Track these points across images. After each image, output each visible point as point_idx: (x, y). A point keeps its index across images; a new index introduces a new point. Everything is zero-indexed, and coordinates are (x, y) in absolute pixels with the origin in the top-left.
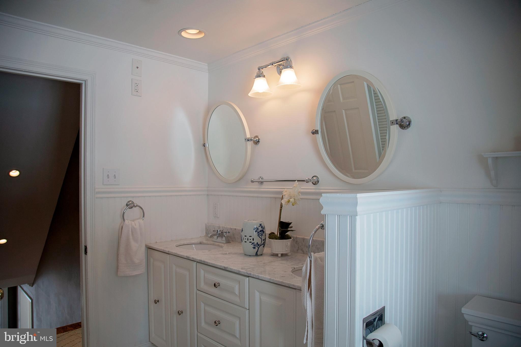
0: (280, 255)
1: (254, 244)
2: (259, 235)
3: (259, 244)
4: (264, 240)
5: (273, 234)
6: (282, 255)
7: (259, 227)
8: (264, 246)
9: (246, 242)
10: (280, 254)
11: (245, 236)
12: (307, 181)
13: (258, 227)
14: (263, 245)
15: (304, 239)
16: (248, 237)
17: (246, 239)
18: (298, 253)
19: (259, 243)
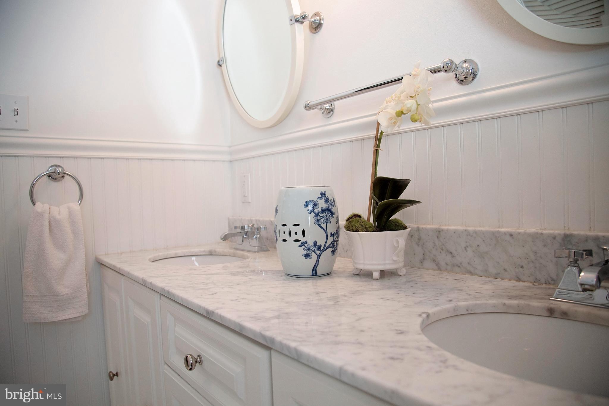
0: (376, 275)
1: (306, 245)
2: (318, 220)
3: (321, 246)
4: (332, 235)
5: (359, 218)
6: (383, 274)
7: (319, 201)
8: (333, 252)
9: (286, 241)
10: (376, 271)
11: (284, 225)
12: (446, 68)
13: (315, 199)
14: (331, 249)
15: (439, 232)
16: (290, 226)
17: (285, 233)
18: (423, 268)
19: (321, 242)
